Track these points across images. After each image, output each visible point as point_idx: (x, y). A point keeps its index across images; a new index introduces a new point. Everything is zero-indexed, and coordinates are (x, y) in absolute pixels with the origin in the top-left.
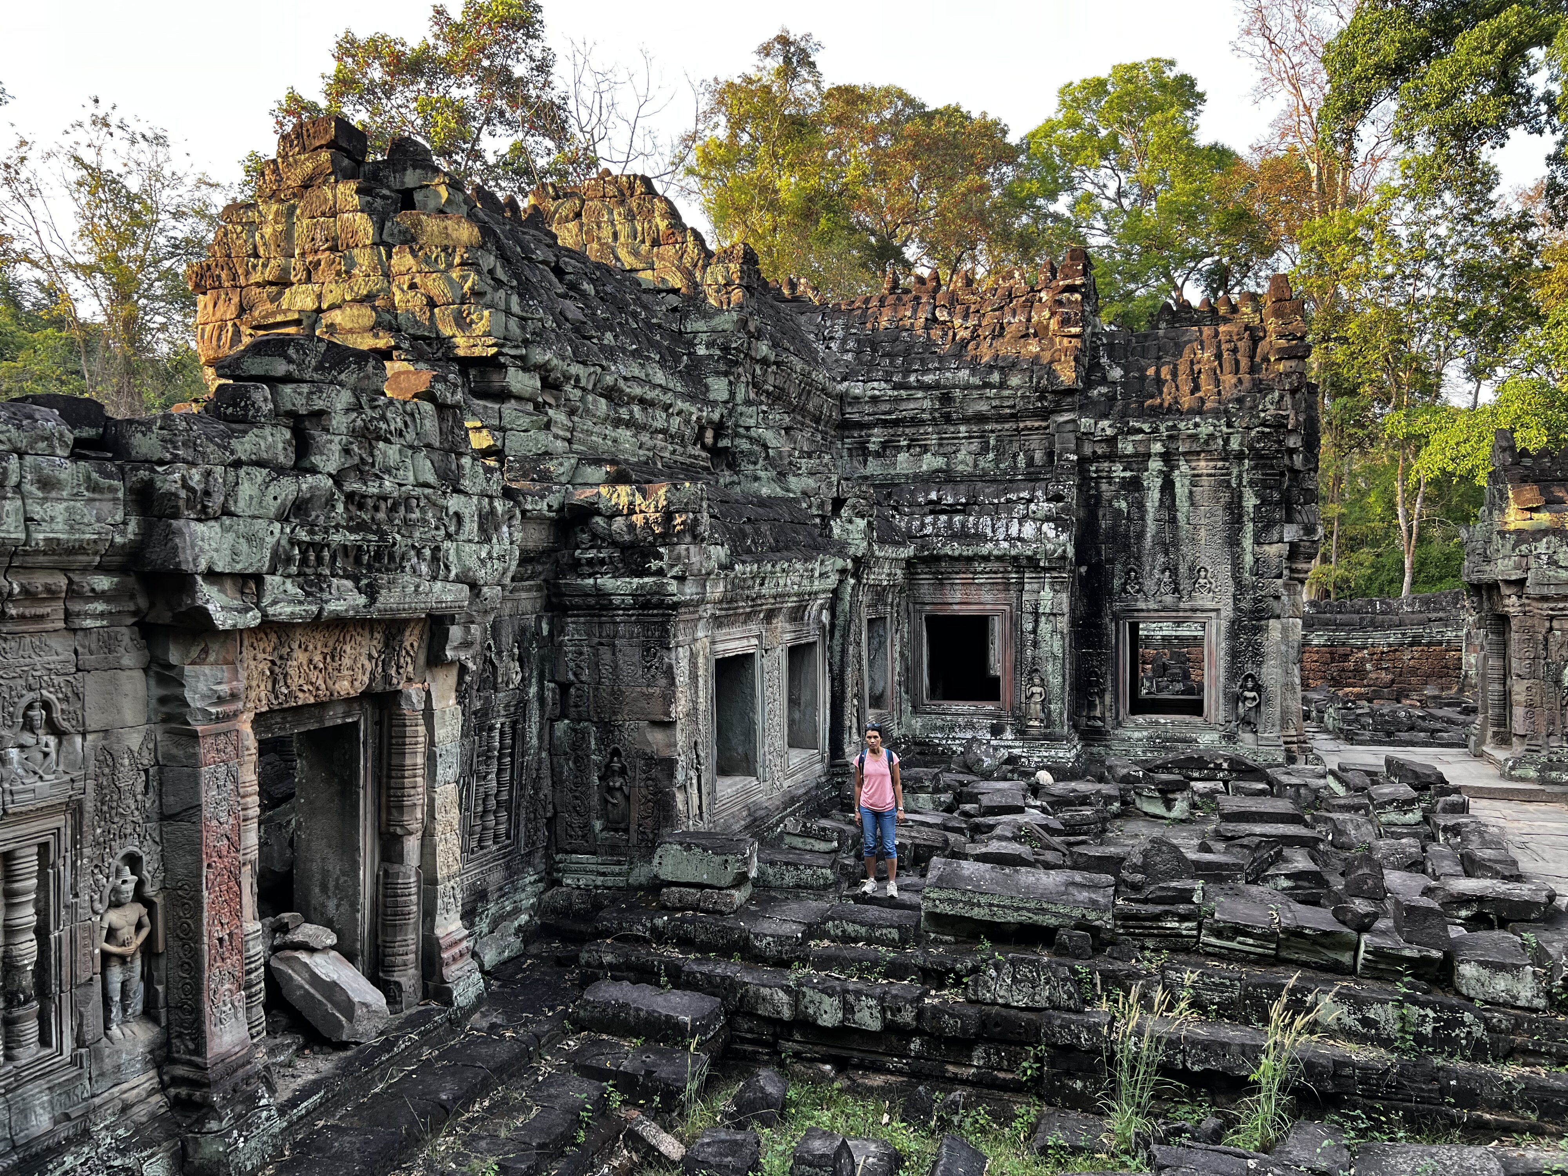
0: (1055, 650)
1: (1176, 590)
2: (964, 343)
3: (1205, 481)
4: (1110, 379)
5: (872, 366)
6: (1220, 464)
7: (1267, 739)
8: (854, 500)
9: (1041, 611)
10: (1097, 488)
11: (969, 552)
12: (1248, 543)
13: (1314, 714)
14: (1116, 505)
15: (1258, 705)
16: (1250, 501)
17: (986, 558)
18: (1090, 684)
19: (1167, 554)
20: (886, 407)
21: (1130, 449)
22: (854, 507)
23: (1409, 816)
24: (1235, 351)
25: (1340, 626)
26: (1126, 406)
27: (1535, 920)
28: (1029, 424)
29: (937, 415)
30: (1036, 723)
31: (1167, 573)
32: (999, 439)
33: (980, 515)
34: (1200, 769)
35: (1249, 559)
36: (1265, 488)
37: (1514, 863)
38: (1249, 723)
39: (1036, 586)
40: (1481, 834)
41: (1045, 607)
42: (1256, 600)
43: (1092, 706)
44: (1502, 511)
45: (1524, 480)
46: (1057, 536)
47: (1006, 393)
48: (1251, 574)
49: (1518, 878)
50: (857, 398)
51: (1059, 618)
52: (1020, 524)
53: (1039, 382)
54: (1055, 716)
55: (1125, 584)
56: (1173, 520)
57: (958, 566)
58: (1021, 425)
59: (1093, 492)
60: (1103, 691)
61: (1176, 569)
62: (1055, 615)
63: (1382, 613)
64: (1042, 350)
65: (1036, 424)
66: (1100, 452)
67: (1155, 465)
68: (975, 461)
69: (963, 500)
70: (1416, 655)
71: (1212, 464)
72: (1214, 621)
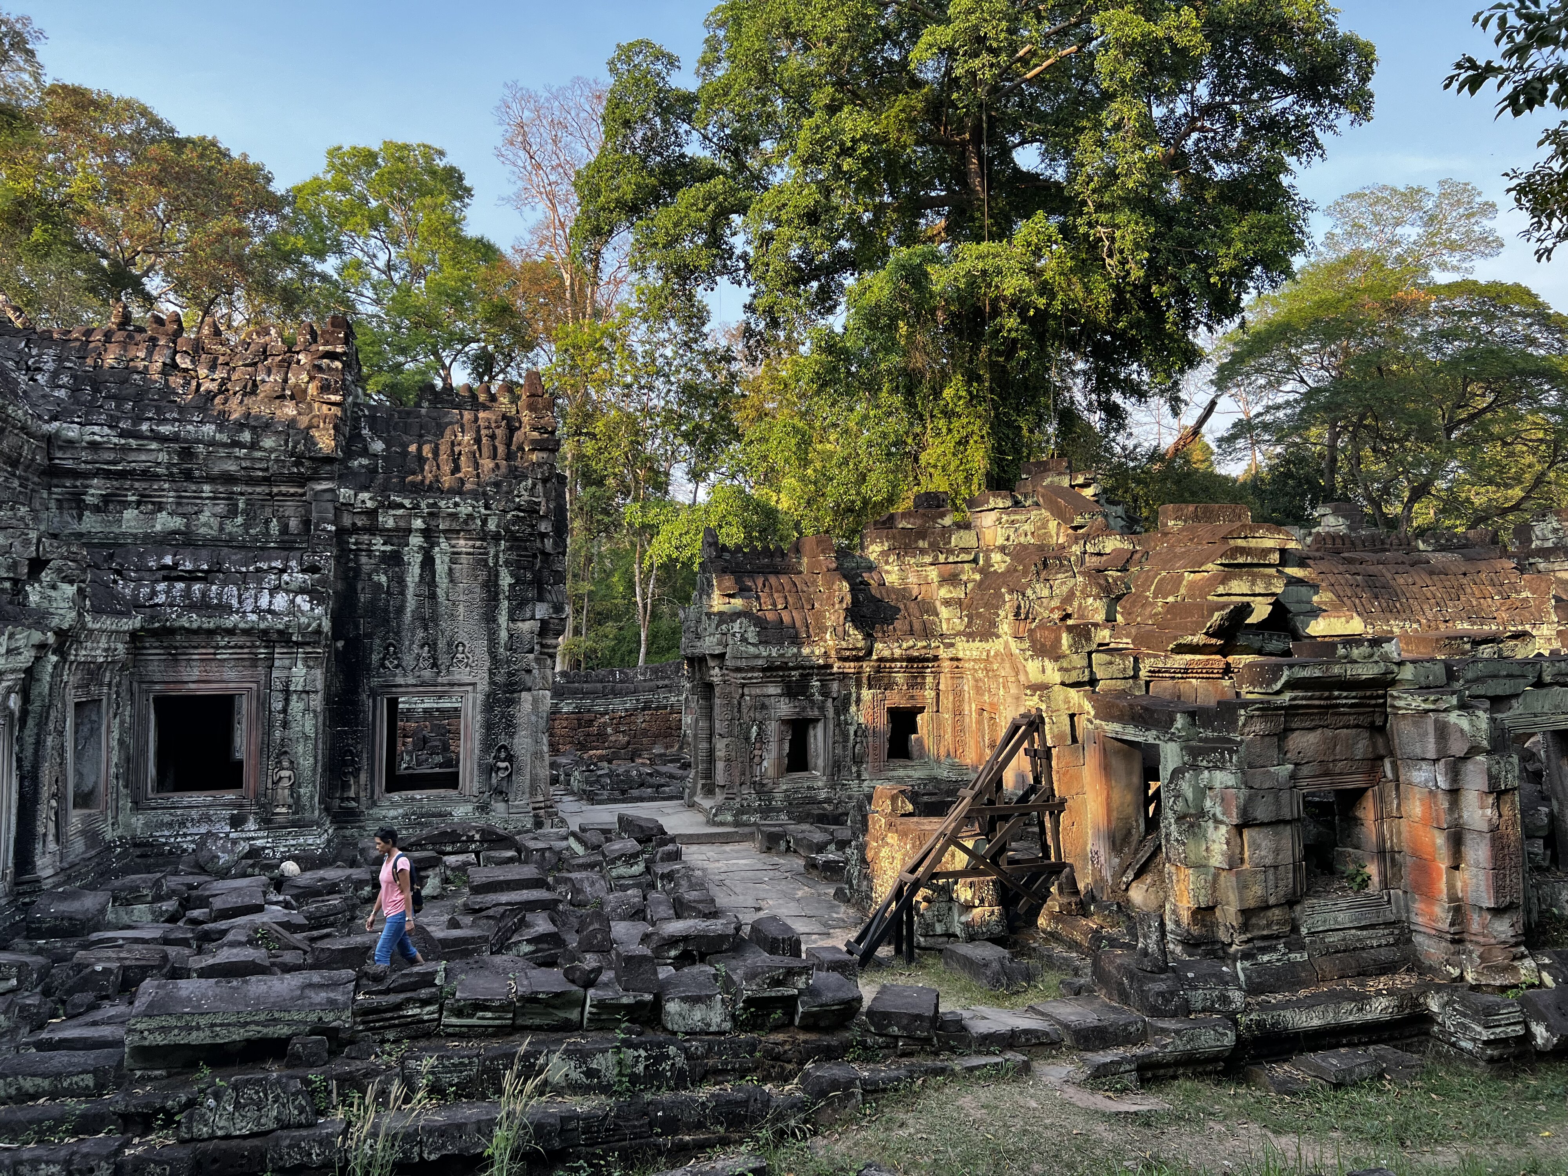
0: (307, 730)
1: (434, 665)
2: (210, 396)
3: (464, 559)
4: (371, 451)
5: (92, 407)
6: (478, 543)
7: (517, 807)
8: (60, 562)
9: (292, 688)
10: (356, 560)
11: (210, 624)
12: (503, 619)
13: (562, 778)
14: (376, 578)
15: (510, 775)
16: (506, 580)
17: (231, 632)
18: (345, 764)
19: (426, 629)
20: (110, 456)
21: (391, 523)
22: (59, 570)
23: (635, 867)
24: (493, 437)
25: (586, 694)
26: (387, 480)
27: (726, 951)
28: (284, 489)
29: (175, 470)
30: (284, 810)
31: (426, 648)
32: (248, 502)
33: (224, 584)
34: (453, 843)
35: (504, 635)
36: (519, 568)
37: (713, 901)
38: (501, 793)
39: (287, 662)
40: (689, 877)
41: (297, 684)
42: (510, 674)
43: (346, 786)
44: (709, 596)
45: (724, 571)
46: (312, 609)
47: (258, 454)
48: (506, 649)
49: (715, 914)
50: (70, 442)
51: (312, 696)
52: (272, 596)
53: (294, 447)
54: (305, 800)
55: (384, 659)
56: (433, 596)
57: (196, 640)
58: (275, 490)
59: (352, 564)
60: (359, 770)
61: (435, 644)
62: (307, 692)
63: (621, 681)
64: (299, 414)
65: (292, 490)
66: (359, 524)
67: (416, 540)
68: (221, 524)
69: (205, 567)
70: (647, 718)
71: (470, 543)
72: (470, 695)
